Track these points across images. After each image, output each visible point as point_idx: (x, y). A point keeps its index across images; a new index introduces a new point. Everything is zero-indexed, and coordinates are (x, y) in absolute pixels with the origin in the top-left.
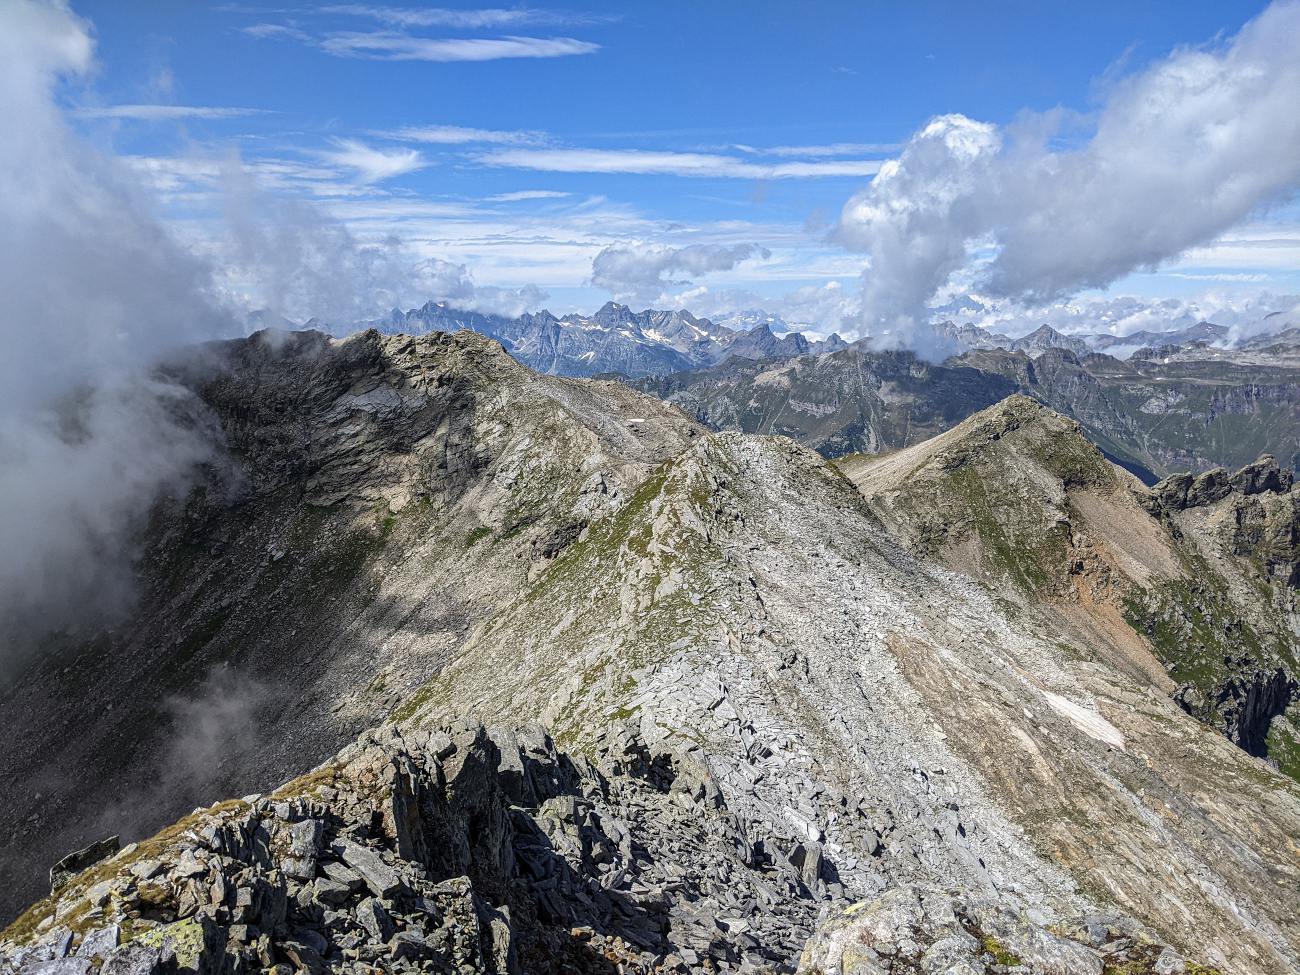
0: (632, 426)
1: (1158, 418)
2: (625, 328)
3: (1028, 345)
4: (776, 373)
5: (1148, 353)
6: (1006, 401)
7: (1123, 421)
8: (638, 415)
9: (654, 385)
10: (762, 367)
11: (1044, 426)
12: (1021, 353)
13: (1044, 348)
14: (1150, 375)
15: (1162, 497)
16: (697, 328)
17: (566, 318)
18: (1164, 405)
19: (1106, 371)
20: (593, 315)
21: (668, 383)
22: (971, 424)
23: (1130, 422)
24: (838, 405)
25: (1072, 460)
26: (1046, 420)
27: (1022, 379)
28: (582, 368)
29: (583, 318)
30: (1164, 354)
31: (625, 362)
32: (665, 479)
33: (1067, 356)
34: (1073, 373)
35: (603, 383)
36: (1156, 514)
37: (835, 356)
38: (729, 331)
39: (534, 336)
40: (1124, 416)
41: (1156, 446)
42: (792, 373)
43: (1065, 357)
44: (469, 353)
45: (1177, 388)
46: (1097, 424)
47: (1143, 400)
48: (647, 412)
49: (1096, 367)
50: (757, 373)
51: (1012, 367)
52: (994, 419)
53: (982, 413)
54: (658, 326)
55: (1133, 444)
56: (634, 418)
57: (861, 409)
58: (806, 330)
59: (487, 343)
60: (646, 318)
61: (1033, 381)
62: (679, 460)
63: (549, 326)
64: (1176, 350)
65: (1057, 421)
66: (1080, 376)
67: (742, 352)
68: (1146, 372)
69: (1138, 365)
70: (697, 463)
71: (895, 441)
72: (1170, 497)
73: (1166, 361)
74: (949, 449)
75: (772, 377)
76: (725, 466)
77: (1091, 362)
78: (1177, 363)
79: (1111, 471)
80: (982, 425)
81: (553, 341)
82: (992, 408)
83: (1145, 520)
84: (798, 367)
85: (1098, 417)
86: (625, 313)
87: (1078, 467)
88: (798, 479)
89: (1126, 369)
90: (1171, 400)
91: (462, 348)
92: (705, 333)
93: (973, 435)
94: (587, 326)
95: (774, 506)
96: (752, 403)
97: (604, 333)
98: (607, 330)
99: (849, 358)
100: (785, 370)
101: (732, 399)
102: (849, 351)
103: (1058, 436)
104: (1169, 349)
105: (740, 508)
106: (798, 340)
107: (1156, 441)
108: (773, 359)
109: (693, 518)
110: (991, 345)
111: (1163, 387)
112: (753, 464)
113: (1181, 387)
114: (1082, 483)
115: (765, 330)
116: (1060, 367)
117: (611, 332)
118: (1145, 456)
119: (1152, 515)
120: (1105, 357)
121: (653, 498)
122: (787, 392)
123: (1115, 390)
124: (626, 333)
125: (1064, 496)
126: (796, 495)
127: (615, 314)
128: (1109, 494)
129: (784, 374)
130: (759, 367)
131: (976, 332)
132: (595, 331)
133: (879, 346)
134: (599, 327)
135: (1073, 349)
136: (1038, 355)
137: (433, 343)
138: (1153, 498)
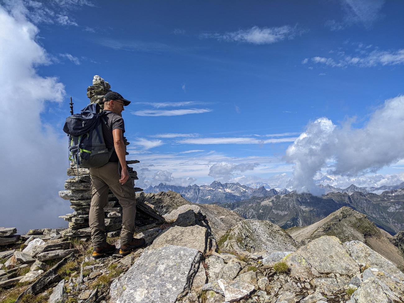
0: (221, 219)
1: (394, 213)
2: (220, 188)
3: (348, 191)
4: (268, 201)
5: (387, 192)
6: (341, 208)
7: (382, 214)
8: (223, 215)
9: (229, 206)
10: (263, 200)
11: (355, 217)
12: (346, 193)
13: (353, 192)
14: (389, 200)
15: (398, 240)
16: (242, 188)
17: (201, 186)
18: (395, 209)
19: (374, 198)
20: (210, 185)
21: (234, 205)
22: (331, 216)
23: (384, 215)
24: (288, 211)
25: (366, 228)
26: (355, 214)
27: (347, 202)
28: (207, 201)
29: (207, 186)
30: (392, 192)
31: (220, 199)
32: (229, 235)
33: (361, 194)
34: (363, 199)
35: (212, 205)
36: (396, 245)
37: (286, 196)
38: (252, 189)
39: (192, 192)
40: (382, 213)
41: (395, 223)
42: (272, 201)
43: (360, 194)
44: (171, 198)
45: (398, 203)
46: (374, 216)
47: (388, 207)
48: (226, 214)
49: (371, 197)
50: (261, 202)
51: (343, 198)
52: (338, 215)
53: (334, 213)
54: (229, 188)
55: (387, 222)
56: (222, 216)
57: (296, 212)
58: (276, 188)
59: (176, 195)
60: (225, 186)
61: (351, 202)
62: (233, 229)
63: (196, 189)
64: (396, 191)
65: (359, 215)
66: (366, 200)
67: (256, 195)
68: (387, 198)
69: (384, 196)
70: (239, 229)
71: (308, 222)
72: (400, 239)
73: (393, 195)
74: (324, 224)
75: (266, 202)
76: (248, 230)
77: (369, 196)
78: (397, 195)
79: (379, 231)
80: (335, 216)
81: (198, 193)
82: (337, 211)
83: (393, 247)
84: (275, 199)
85: (374, 213)
86: (219, 184)
87: (368, 230)
88: (272, 234)
89: (381, 198)
90: (397, 207)
91: (169, 196)
92: (244, 189)
93: (332, 220)
94: (208, 188)
95: (264, 243)
96: (260, 211)
97: (213, 190)
98: (214, 189)
99: (290, 196)
100: (270, 200)
101: (254, 210)
102: (290, 194)
103: (360, 220)
104: (394, 191)
105: (253, 244)
106: (274, 191)
107: (394, 221)
108: (266, 197)
109: (237, 247)
110: (336, 192)
111: (394, 203)
112: (257, 230)
113: (400, 203)
114: (370, 235)
115: (263, 188)
116: (359, 198)
117: (215, 190)
118: (391, 226)
119: (395, 245)
120: (373, 194)
121: (225, 241)
122: (272, 207)
123: (378, 205)
124: (220, 190)
125: (364, 240)
126: (272, 240)
127: (216, 185)
128: (380, 238)
129: (270, 202)
130: (262, 200)
131: (331, 187)
132: (210, 190)
133: (300, 192)
134: (211, 189)
135: (362, 191)
136: (351, 194)
137: (160, 195)
138: (394, 240)
